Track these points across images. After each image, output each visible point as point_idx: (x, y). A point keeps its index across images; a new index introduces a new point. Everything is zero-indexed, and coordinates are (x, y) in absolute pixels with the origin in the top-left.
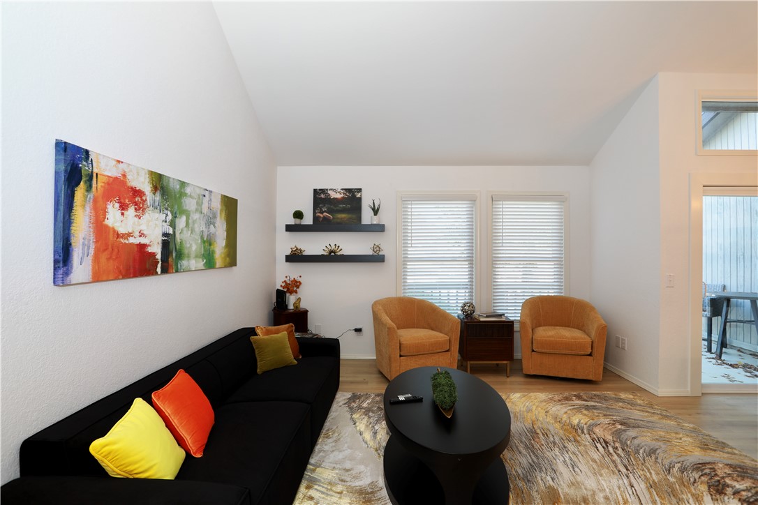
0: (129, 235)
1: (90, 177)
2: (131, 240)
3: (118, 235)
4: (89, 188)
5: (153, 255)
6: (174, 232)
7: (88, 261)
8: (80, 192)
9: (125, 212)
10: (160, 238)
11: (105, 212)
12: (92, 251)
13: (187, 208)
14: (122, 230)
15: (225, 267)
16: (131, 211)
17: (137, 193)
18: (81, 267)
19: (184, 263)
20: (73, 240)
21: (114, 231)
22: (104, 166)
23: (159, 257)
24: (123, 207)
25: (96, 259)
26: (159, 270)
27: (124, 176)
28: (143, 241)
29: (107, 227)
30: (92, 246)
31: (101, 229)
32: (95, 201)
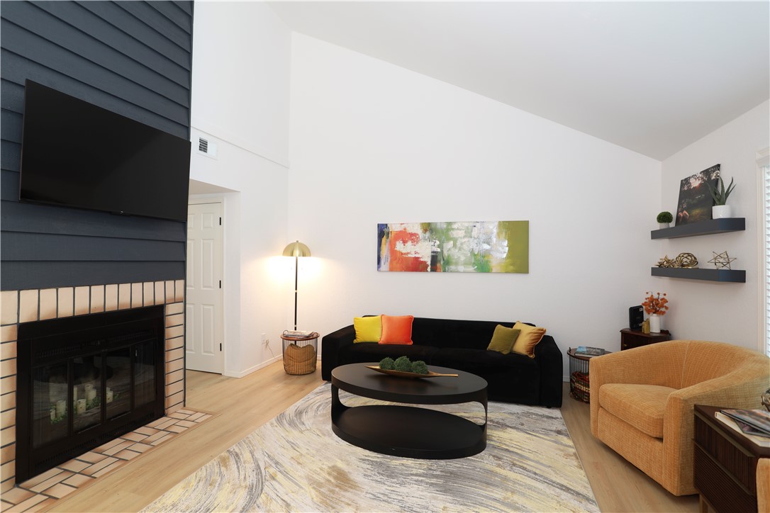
0: (408, 253)
1: (388, 233)
2: (409, 256)
3: (402, 254)
4: (388, 237)
5: (425, 262)
6: (442, 251)
7: (388, 264)
8: (384, 240)
9: (406, 244)
10: (430, 254)
11: (395, 245)
12: (389, 260)
13: (455, 236)
14: (404, 252)
15: (506, 272)
16: (409, 243)
17: (415, 235)
18: (385, 266)
19: (453, 267)
20: (381, 256)
21: (400, 252)
22: (394, 227)
23: (429, 263)
24: (405, 242)
25: (391, 262)
26: (429, 269)
27: (405, 229)
28: (417, 256)
29: (396, 251)
30: (389, 258)
31: (393, 251)
32: (390, 242)
